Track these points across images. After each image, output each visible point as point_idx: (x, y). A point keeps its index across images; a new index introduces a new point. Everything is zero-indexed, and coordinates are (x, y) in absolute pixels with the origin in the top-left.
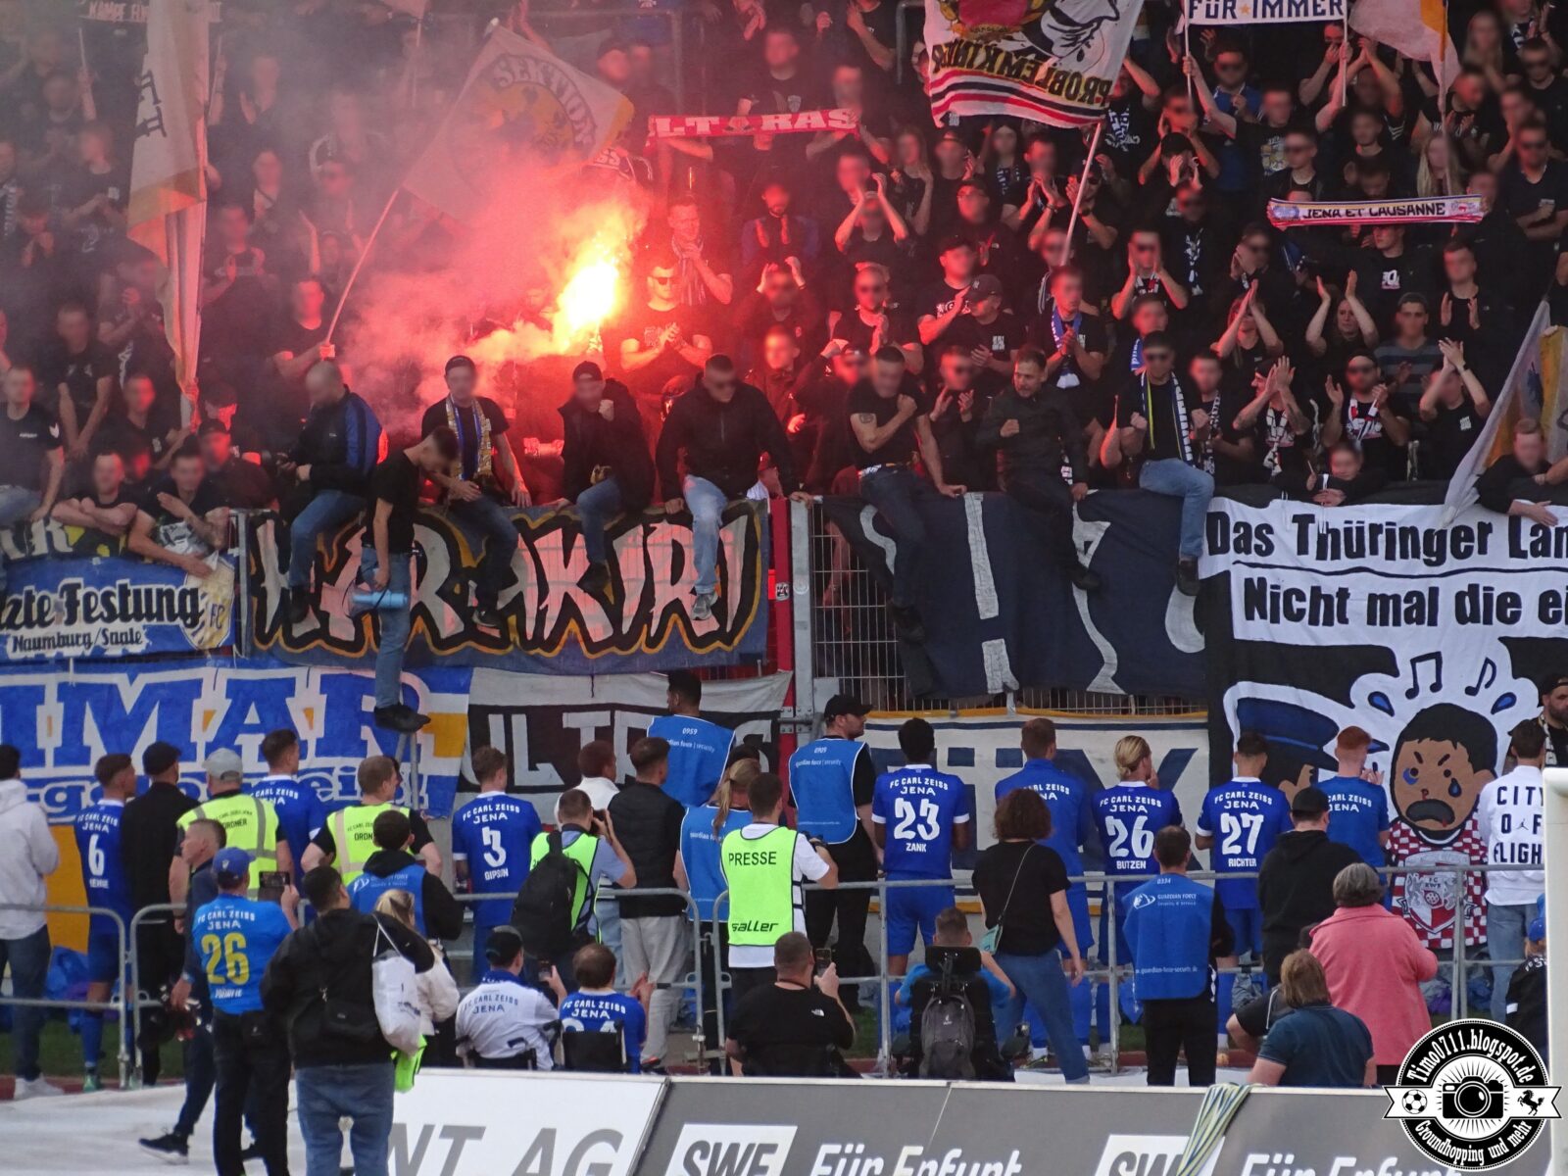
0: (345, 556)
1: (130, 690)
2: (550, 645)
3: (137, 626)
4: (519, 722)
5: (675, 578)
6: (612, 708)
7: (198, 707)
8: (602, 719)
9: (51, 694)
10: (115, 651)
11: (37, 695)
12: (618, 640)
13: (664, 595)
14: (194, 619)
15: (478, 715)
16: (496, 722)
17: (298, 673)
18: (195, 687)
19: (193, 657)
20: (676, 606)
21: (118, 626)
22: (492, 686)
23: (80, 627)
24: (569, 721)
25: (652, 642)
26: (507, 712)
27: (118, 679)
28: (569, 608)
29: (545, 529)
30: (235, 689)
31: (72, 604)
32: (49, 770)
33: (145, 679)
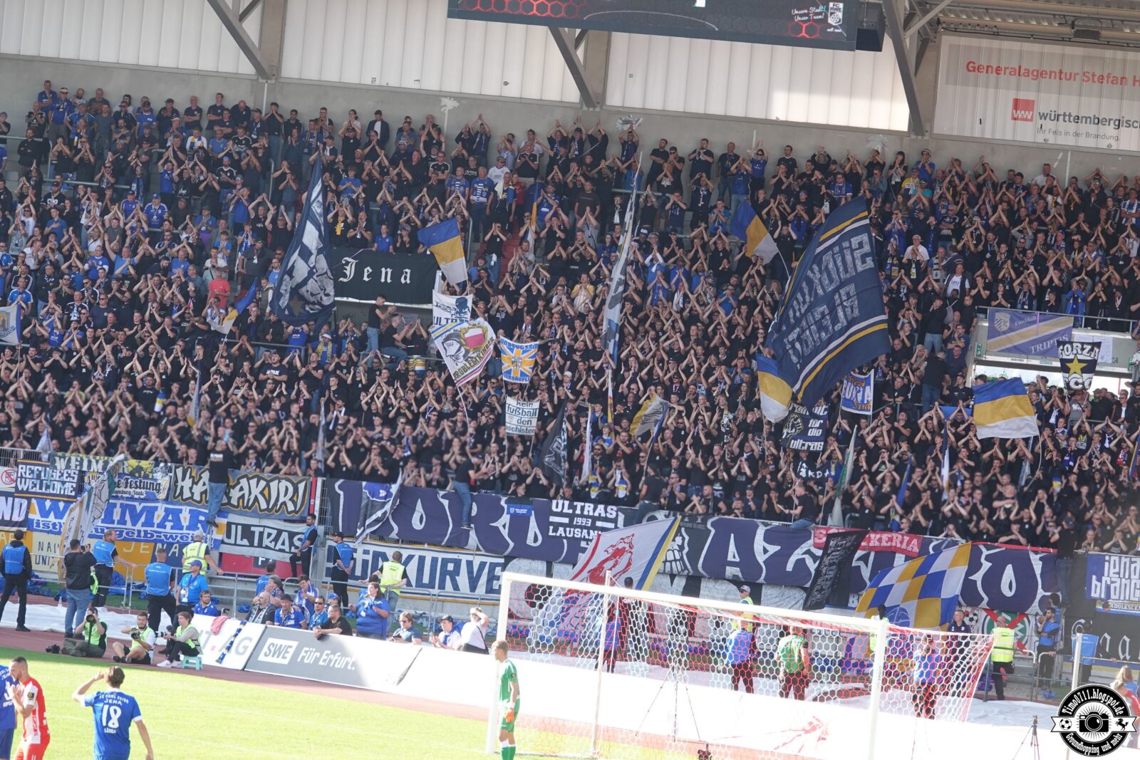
0: (201, 478)
1: (139, 508)
2: (250, 508)
3: (143, 491)
4: (240, 527)
5: (285, 495)
6: (264, 527)
7: (156, 513)
8: (261, 529)
9: (118, 506)
10: (136, 496)
11: (115, 505)
12: (267, 509)
13: (281, 500)
14: (159, 491)
15: (229, 524)
16: (233, 527)
17: (183, 508)
18: (156, 508)
19: (157, 500)
20: (284, 503)
21: (138, 490)
22: (233, 518)
23: (128, 489)
24: (253, 529)
25: (277, 511)
26: (237, 525)
27: (136, 504)
28: (256, 499)
29: (252, 478)
30: (166, 510)
31: (127, 483)
32: (115, 525)
33: (143, 504)
